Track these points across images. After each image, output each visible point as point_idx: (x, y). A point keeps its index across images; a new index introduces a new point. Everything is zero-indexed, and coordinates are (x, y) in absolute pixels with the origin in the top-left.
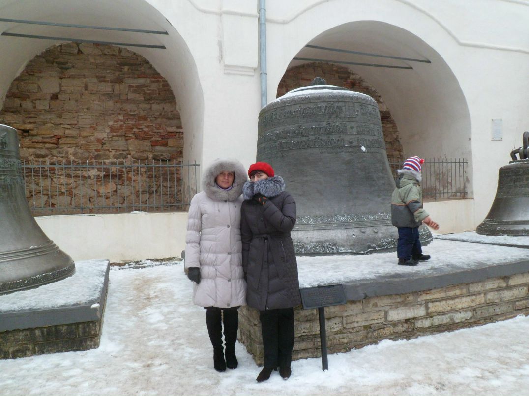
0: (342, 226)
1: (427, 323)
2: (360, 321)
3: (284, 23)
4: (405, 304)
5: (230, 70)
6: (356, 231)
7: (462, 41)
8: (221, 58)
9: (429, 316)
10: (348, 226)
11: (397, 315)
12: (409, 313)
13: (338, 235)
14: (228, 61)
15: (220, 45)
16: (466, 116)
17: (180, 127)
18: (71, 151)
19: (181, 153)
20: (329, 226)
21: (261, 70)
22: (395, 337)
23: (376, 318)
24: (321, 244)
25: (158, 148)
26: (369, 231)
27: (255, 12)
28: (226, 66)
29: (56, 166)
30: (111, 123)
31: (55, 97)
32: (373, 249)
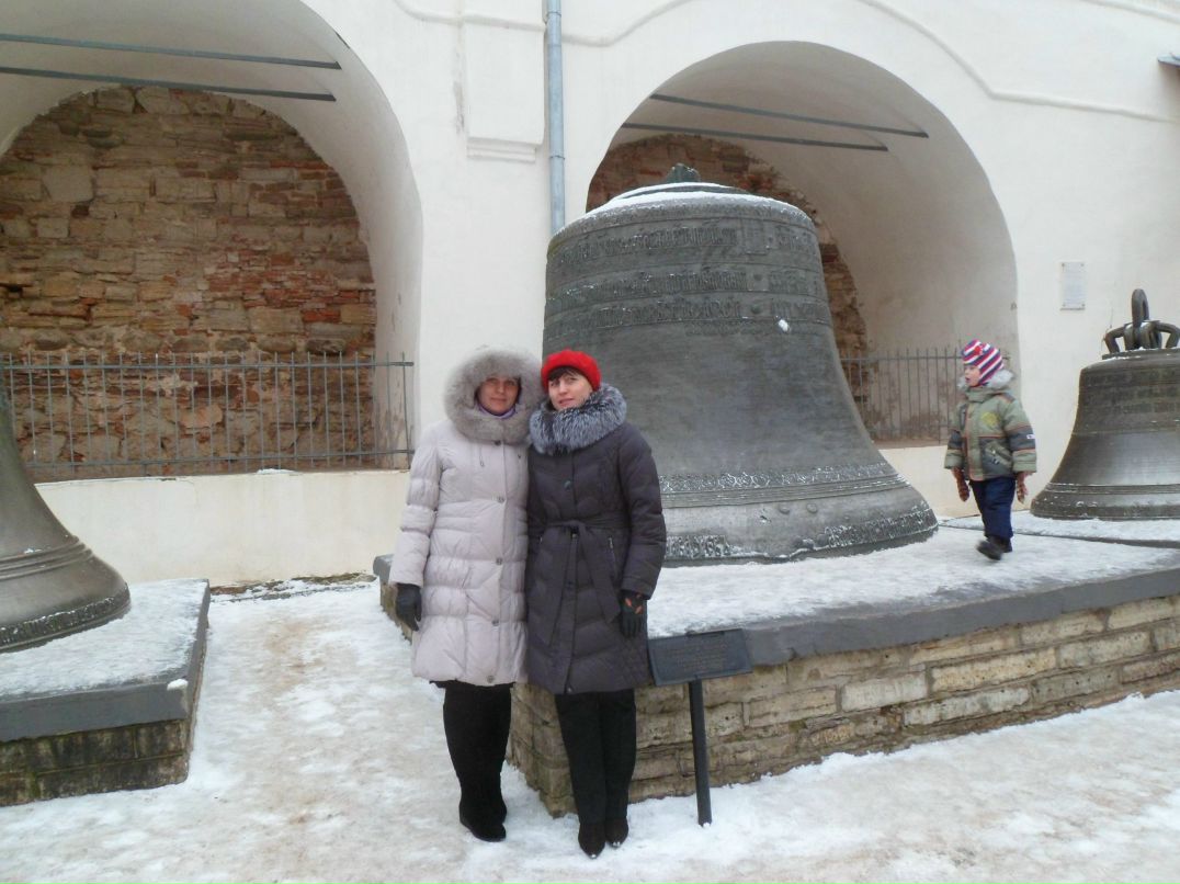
0: (736, 497)
1: (929, 715)
2: (781, 711)
3: (603, 44)
4: (880, 672)
5: (482, 148)
6: (769, 510)
7: (997, 90)
8: (461, 121)
9: (934, 698)
10: (749, 498)
11: (863, 696)
12: (890, 693)
13: (729, 518)
14: (477, 128)
15: (459, 93)
16: (1006, 256)
17: (367, 279)
18: (120, 333)
19: (369, 338)
20: (708, 499)
21: (551, 151)
22: (859, 745)
23: (817, 705)
24: (690, 538)
25: (318, 326)
26: (798, 510)
27: (536, 19)
28: (473, 140)
29: (86, 369)
30: (210, 270)
31: (81, 211)
32: (806, 550)
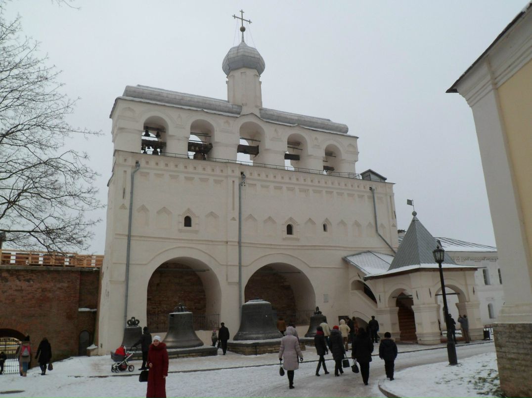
0: (261, 334)
1: (275, 351)
2: (262, 350)
3: (247, 266)
4: (271, 347)
5: (230, 284)
6: (263, 335)
7: (310, 266)
8: (227, 280)
9: (275, 350)
10: (263, 334)
11: (269, 349)
12: (271, 349)
13: (260, 336)
14: (229, 281)
15: (227, 275)
16: (314, 293)
17: (205, 296)
18: (165, 306)
19: (205, 306)
20: (258, 334)
21: (240, 283)
22: (269, 353)
23: (265, 350)
24: (257, 337)
25: (197, 304)
26: (267, 335)
27: (238, 264)
28: (229, 283)
29: (160, 312)
30: (179, 295)
31: (158, 285)
